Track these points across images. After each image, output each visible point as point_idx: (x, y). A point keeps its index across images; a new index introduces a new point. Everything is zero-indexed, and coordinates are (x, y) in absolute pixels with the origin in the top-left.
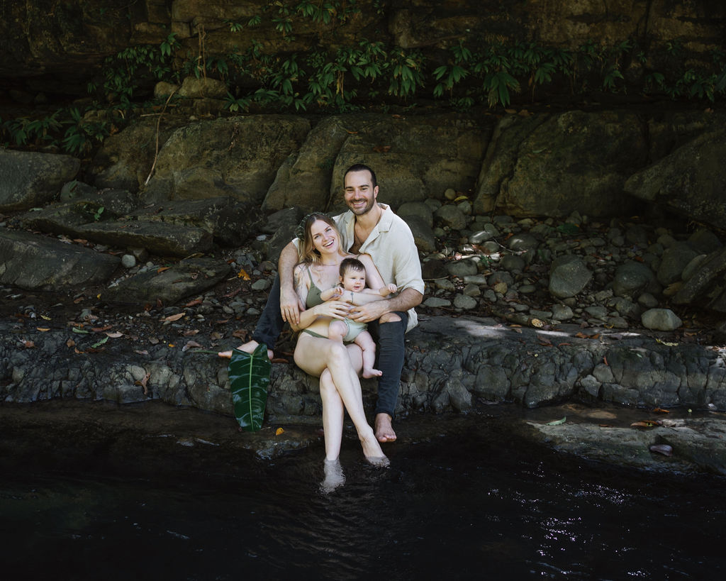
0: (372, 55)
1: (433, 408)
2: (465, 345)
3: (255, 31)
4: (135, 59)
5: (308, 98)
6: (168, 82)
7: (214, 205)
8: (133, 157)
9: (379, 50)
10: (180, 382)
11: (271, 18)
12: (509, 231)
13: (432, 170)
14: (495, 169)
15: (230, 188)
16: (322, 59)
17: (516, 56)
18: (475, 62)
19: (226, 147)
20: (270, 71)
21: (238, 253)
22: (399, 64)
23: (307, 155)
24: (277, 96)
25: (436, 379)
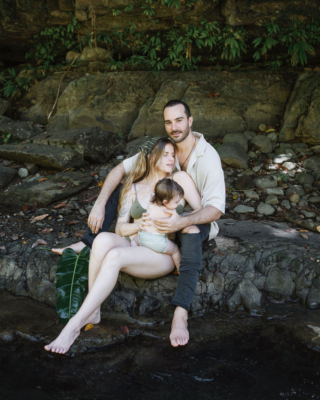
0: (210, 31)
1: (227, 307)
2: (258, 249)
3: (130, 15)
4: (52, 36)
5: (166, 61)
6: (75, 51)
7: (84, 133)
8: (45, 100)
9: (214, 27)
10: (22, 275)
11: (141, 6)
12: (304, 154)
13: (249, 110)
14: (294, 109)
15: (108, 122)
16: (176, 35)
17: (312, 30)
18: (283, 34)
19: (104, 93)
20: (142, 43)
21: (102, 168)
22: (229, 37)
23: (161, 99)
24: (144, 59)
25: (231, 280)
